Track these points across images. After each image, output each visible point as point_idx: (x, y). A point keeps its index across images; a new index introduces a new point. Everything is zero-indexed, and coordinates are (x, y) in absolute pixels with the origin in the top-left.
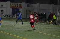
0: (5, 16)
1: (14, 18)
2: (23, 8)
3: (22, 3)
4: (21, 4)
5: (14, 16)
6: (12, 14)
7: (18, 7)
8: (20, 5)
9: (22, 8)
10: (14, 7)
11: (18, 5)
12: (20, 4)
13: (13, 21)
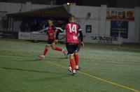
0: (96, 38)
1: (114, 42)
2: (136, 19)
3: (133, 8)
4: (132, 10)
5: (116, 39)
6: (111, 34)
7: (124, 17)
8: (130, 13)
9: (133, 19)
10: (116, 17)
11: (124, 12)
12: (129, 10)
13: (112, 49)
